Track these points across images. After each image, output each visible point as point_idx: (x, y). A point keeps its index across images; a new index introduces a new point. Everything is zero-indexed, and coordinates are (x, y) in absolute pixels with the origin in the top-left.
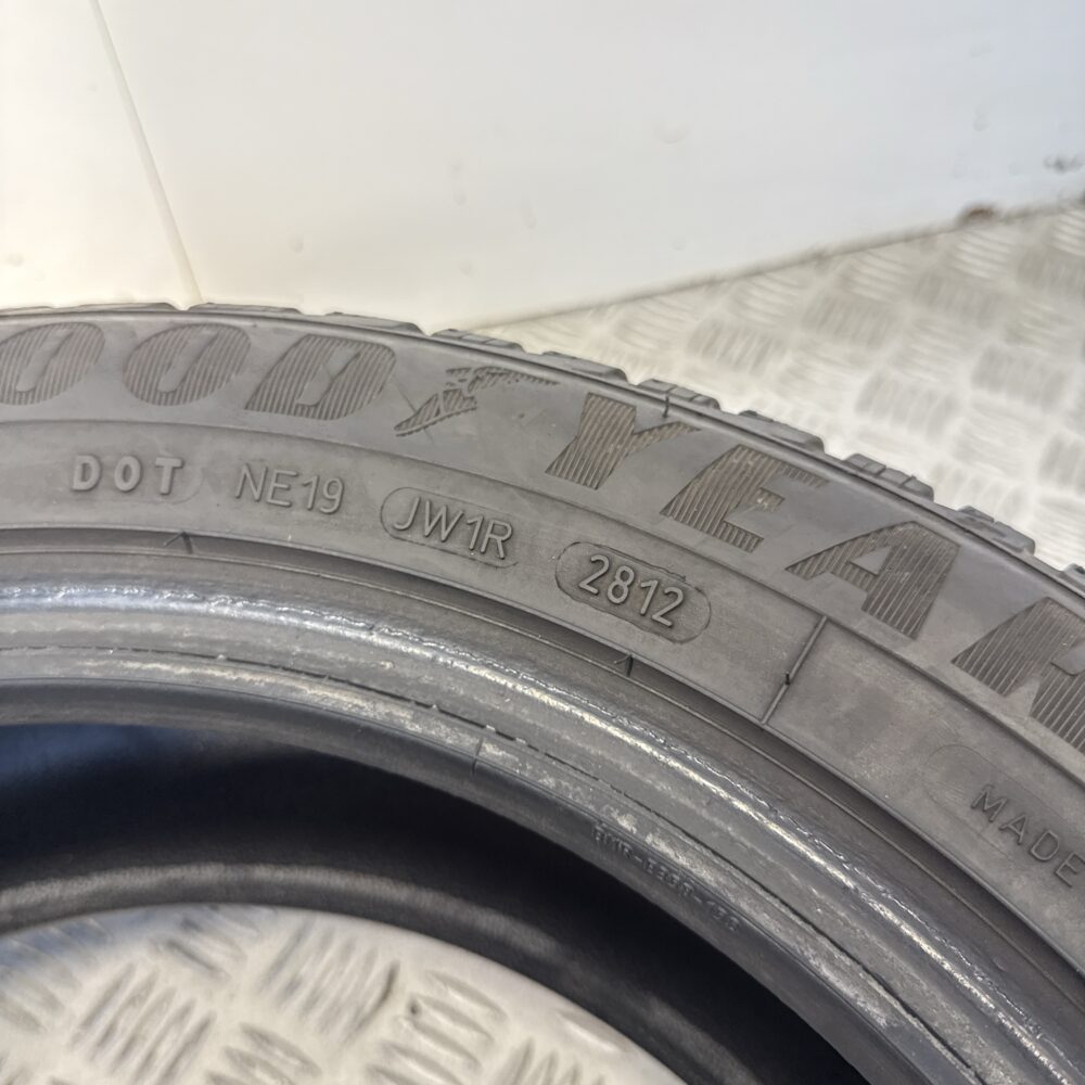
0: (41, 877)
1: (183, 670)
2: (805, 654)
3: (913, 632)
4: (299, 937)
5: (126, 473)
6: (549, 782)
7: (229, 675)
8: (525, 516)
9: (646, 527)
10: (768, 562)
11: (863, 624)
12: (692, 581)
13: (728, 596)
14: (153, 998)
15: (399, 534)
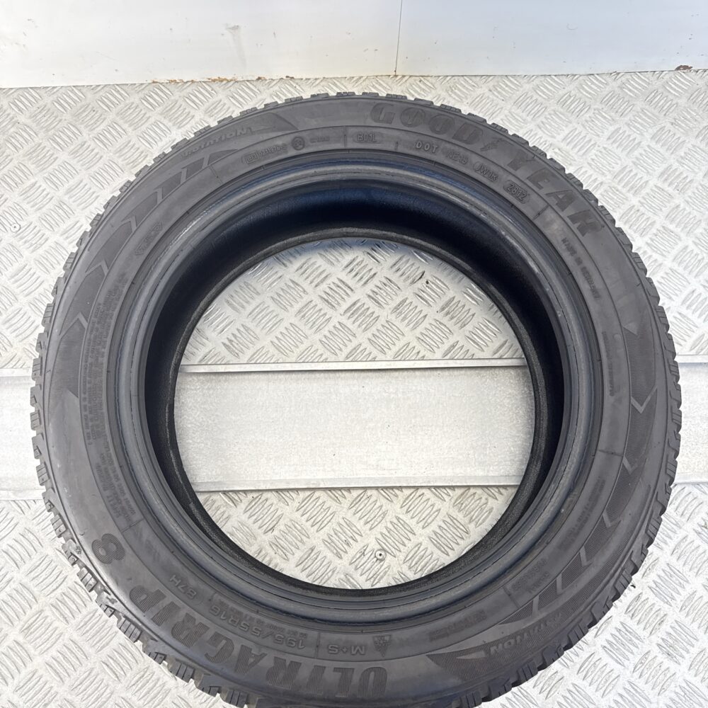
0: (353, 227)
1: (428, 188)
2: (544, 210)
3: (563, 210)
4: (400, 259)
5: (427, 147)
6: (491, 223)
7: (436, 190)
8: (501, 173)
9: (523, 180)
10: (542, 192)
11: (555, 207)
12: (528, 193)
13: (534, 197)
14: (362, 265)
15: (476, 171)
